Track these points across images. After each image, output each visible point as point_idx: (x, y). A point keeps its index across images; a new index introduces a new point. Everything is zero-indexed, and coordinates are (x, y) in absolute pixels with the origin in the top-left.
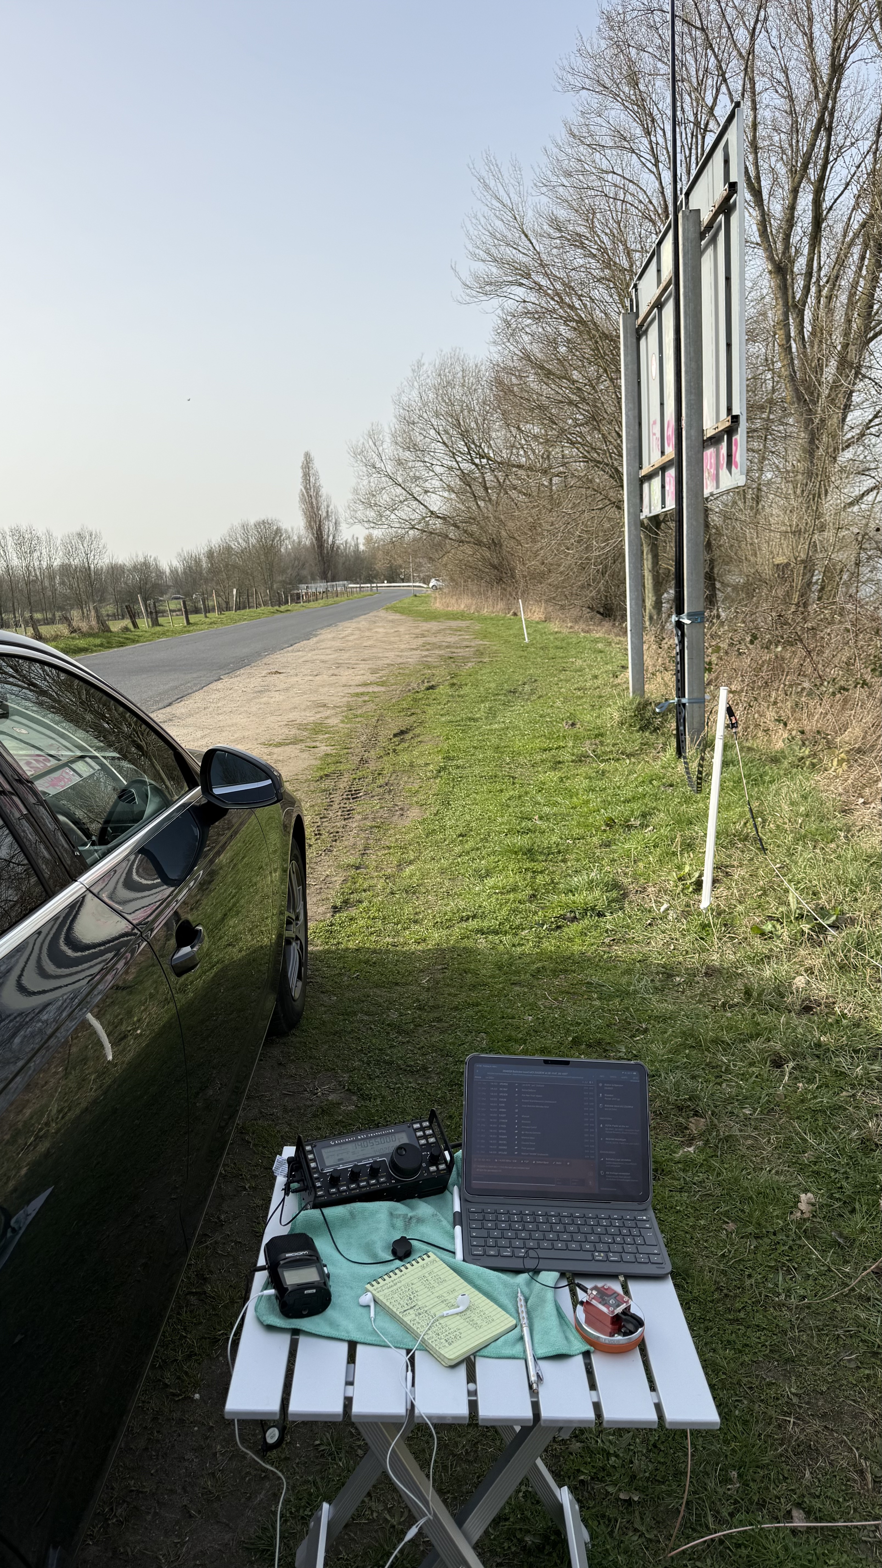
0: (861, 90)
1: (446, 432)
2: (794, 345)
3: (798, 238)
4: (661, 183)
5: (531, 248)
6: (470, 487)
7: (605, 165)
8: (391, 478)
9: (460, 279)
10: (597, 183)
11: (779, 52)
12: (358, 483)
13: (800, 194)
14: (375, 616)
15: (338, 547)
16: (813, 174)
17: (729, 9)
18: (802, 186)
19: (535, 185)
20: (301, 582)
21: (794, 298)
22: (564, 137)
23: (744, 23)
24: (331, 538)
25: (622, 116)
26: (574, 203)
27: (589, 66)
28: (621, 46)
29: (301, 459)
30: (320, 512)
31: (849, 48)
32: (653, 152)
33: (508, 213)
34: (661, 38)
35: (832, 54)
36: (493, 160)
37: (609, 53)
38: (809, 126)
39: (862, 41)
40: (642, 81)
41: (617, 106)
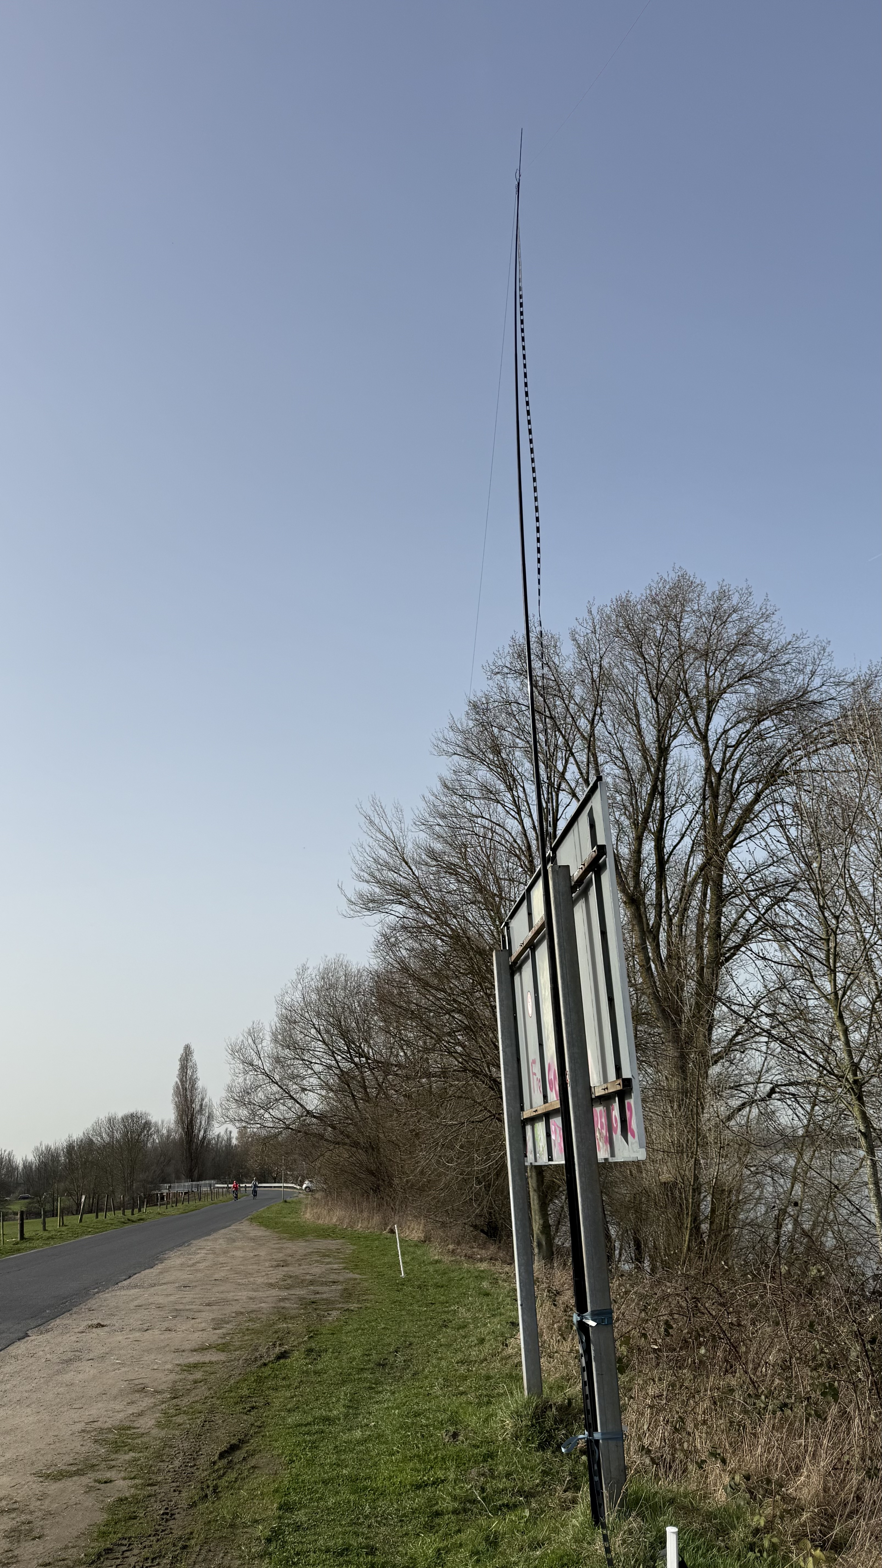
0: (685, 766)
1: (328, 1032)
2: (653, 966)
3: (646, 875)
4: (523, 827)
5: (411, 873)
6: (349, 1086)
7: (474, 810)
8: (268, 1076)
9: (345, 896)
10: (468, 824)
11: (614, 736)
12: (234, 1081)
13: (644, 841)
14: (237, 1231)
15: (209, 1141)
16: (653, 826)
17: (571, 705)
18: (645, 834)
19: (415, 823)
20: (164, 1181)
21: (648, 924)
22: (439, 788)
23: (584, 715)
24: (202, 1133)
25: (488, 775)
26: (449, 839)
27: (460, 738)
28: (485, 726)
29: (181, 1051)
30: (194, 1106)
31: (671, 737)
32: (515, 803)
33: (391, 844)
34: (518, 722)
35: (658, 740)
36: (379, 803)
37: (475, 730)
38: (645, 790)
39: (681, 732)
40: (504, 751)
41: (484, 768)
